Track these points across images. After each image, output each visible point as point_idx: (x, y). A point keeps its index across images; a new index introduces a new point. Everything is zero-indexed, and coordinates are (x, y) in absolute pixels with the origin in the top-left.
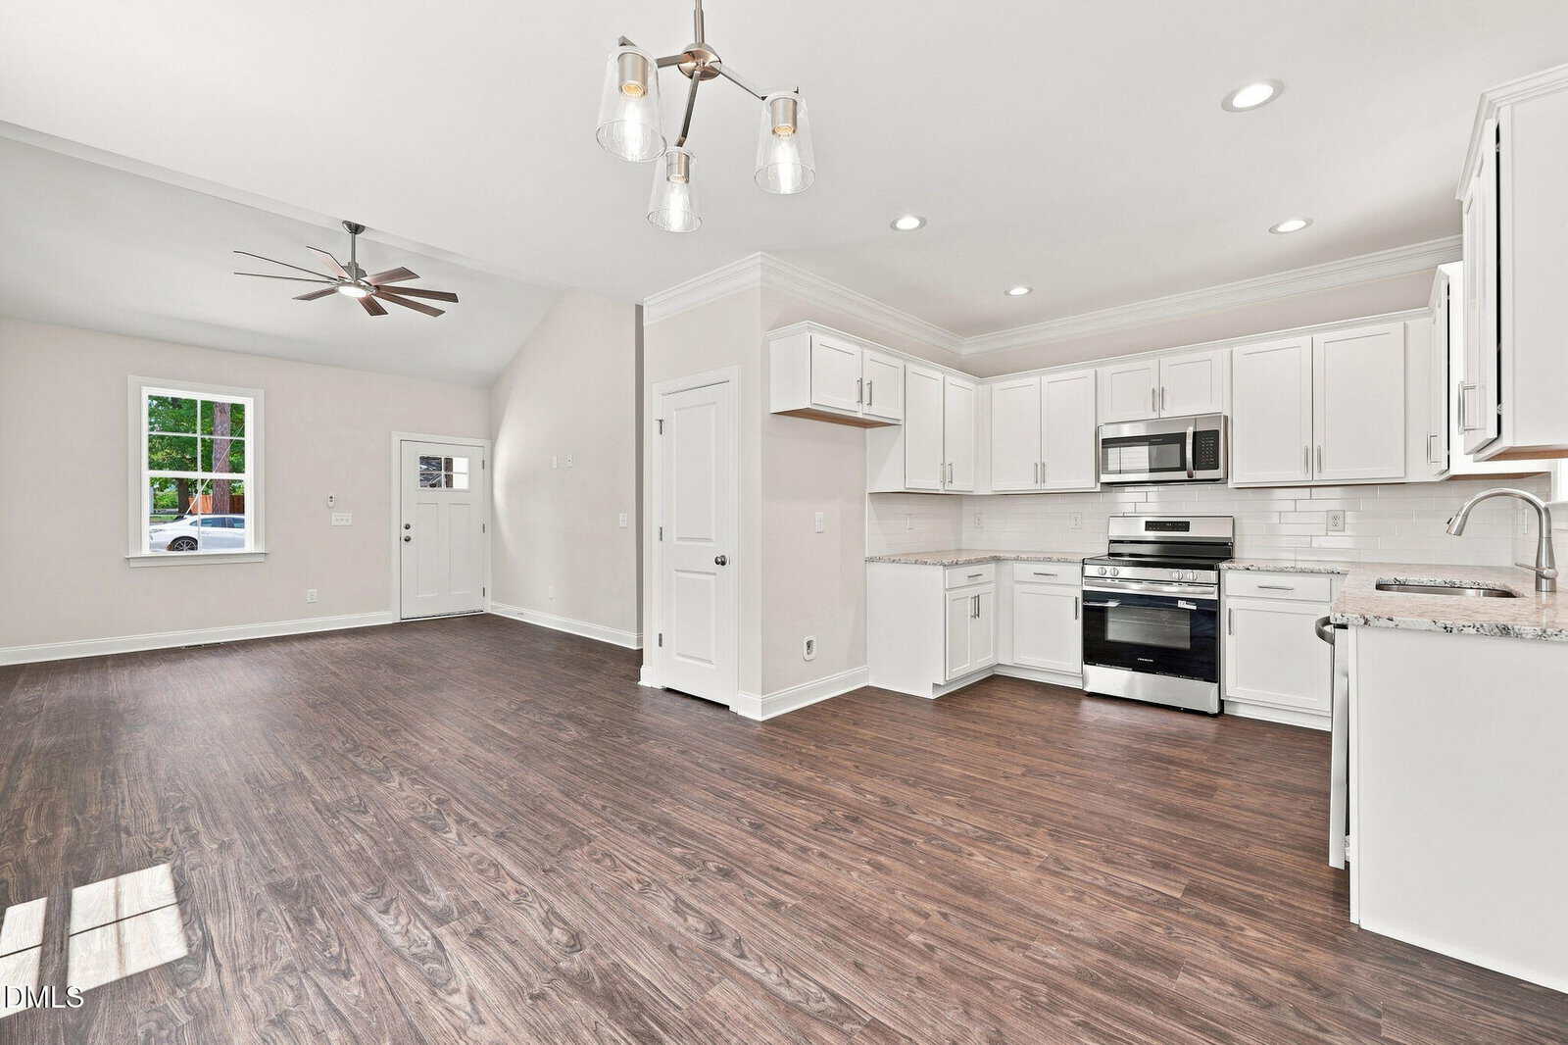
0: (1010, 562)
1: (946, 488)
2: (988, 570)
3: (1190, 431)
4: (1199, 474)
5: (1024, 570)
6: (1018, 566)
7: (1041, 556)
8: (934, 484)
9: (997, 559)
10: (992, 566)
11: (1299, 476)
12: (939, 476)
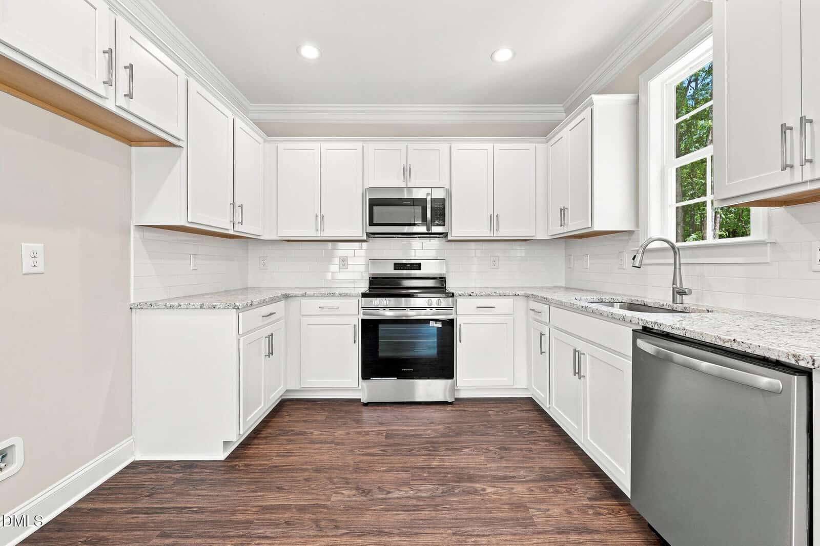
0: (298, 298)
1: (236, 229)
2: (279, 307)
3: (429, 198)
4: (435, 229)
5: (311, 305)
6: (304, 301)
7: (323, 291)
8: (223, 223)
9: (287, 297)
10: (282, 303)
11: (485, 233)
12: (229, 218)
